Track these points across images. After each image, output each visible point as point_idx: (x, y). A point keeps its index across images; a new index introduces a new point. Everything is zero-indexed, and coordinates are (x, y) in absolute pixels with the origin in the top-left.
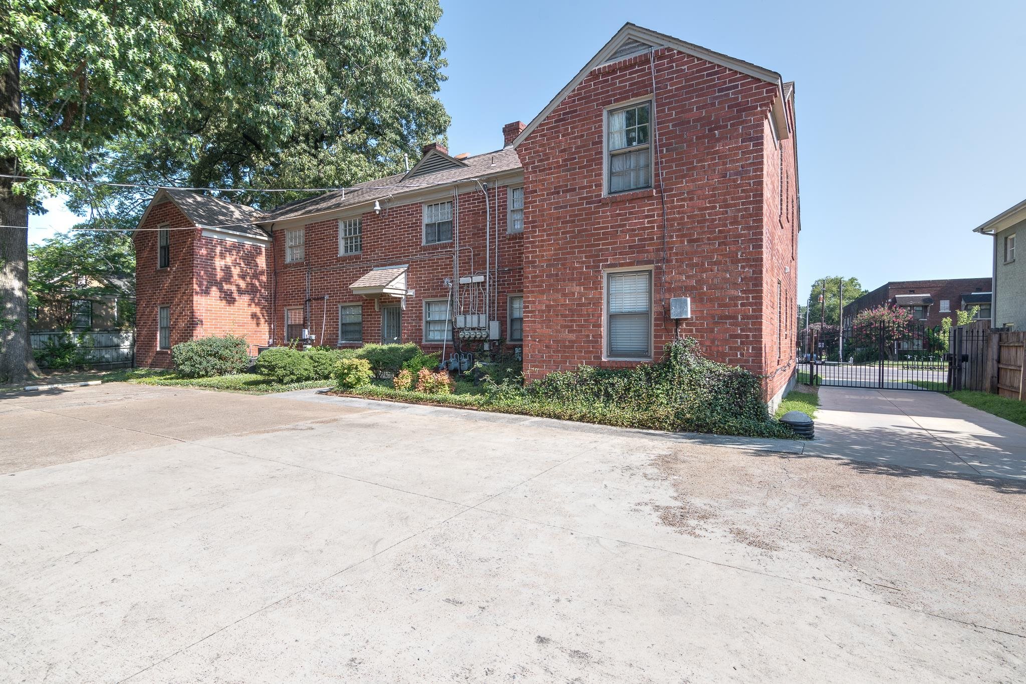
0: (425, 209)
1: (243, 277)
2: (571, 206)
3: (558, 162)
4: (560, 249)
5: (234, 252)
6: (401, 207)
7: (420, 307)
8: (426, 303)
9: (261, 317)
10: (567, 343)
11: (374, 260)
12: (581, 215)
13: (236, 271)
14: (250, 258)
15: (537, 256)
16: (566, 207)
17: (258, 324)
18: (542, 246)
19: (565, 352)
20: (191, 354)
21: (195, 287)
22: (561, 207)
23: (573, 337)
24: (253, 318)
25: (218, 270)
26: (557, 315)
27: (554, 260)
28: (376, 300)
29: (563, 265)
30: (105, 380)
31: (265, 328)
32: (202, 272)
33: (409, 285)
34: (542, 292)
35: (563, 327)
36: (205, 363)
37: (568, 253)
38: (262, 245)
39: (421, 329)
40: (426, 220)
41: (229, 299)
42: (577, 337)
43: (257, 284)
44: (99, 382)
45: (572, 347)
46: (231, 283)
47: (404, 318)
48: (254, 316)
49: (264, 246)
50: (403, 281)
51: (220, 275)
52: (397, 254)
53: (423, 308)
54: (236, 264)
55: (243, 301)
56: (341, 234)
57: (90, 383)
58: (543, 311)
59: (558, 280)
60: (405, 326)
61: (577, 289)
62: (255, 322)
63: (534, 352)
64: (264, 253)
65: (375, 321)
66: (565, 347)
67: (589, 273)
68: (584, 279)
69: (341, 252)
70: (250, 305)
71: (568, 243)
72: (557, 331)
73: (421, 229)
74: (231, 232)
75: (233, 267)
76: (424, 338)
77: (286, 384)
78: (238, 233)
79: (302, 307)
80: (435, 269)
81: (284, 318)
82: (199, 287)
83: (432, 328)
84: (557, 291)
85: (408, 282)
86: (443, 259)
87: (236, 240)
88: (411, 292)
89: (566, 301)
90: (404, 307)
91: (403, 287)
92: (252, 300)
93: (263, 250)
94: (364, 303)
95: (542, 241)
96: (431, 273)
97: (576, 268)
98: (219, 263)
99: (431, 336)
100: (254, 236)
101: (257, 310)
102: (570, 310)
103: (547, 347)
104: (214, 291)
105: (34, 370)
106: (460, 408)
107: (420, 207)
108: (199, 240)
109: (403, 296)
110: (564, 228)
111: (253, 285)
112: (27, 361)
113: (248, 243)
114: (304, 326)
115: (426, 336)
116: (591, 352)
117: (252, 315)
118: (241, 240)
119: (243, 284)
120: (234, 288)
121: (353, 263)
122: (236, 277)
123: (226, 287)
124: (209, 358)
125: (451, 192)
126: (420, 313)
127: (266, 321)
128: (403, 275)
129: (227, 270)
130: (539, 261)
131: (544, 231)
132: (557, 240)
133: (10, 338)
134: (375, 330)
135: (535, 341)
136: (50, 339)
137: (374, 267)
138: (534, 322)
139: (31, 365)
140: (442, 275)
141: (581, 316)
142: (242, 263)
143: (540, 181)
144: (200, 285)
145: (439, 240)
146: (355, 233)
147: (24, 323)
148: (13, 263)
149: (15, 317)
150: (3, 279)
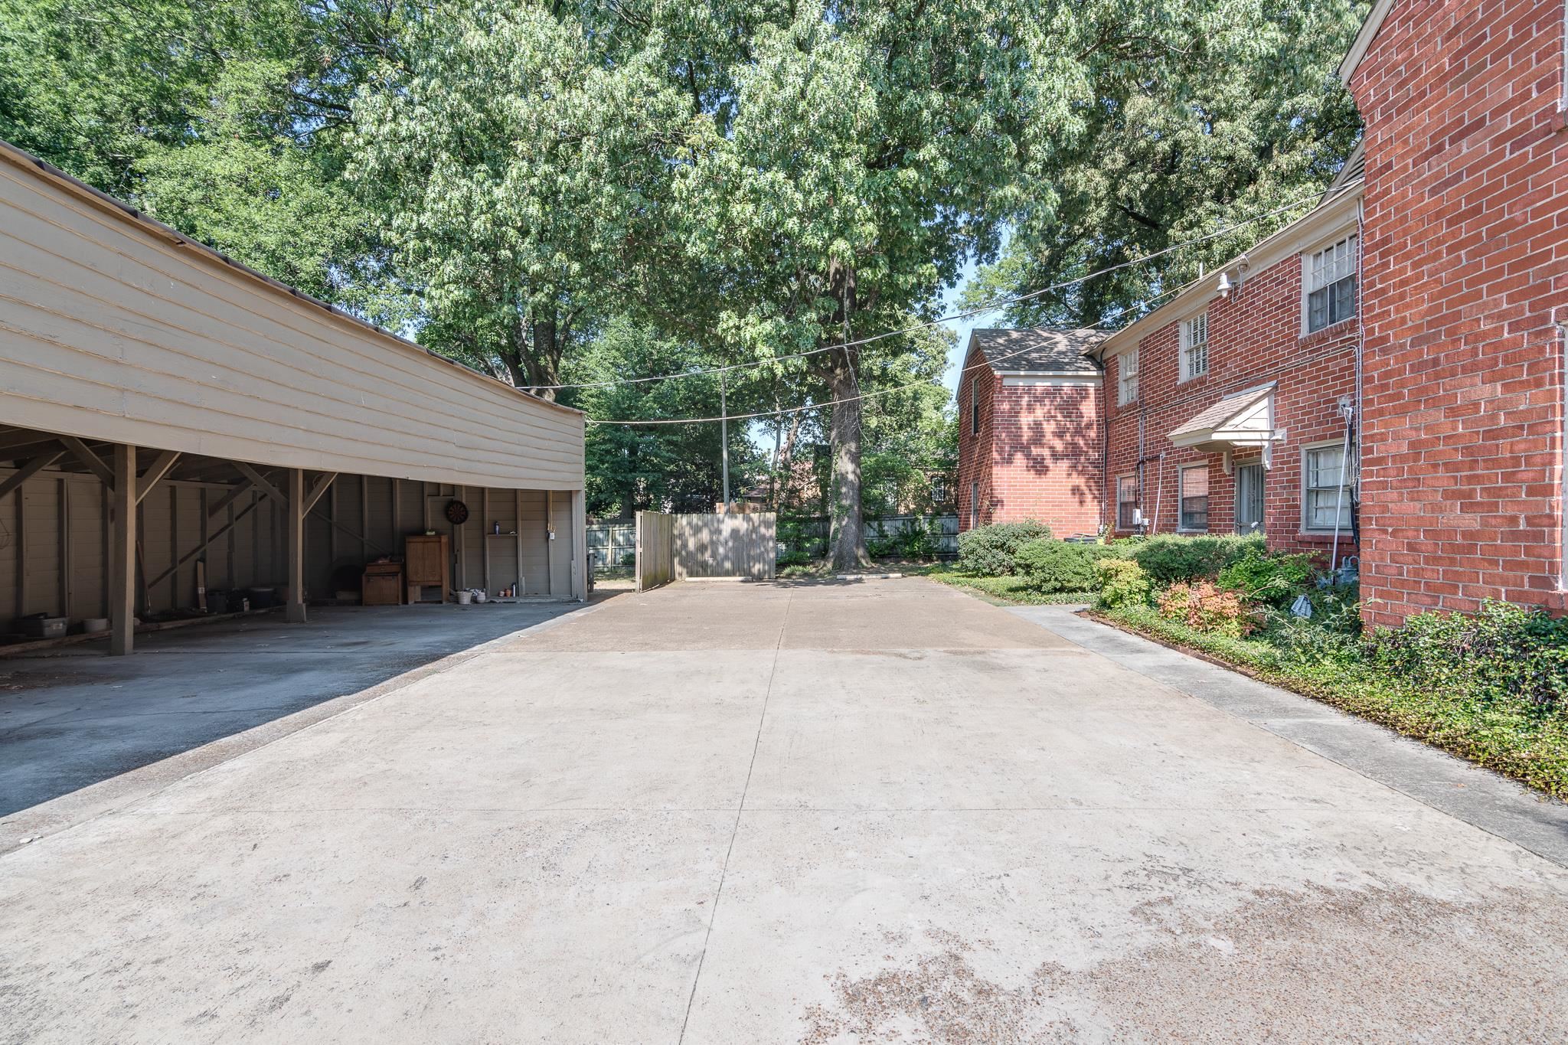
0: (1308, 264)
1: (1060, 434)
2: (1471, 171)
3: (1441, 68)
4: (1442, 294)
5: (1047, 402)
6: (1265, 272)
7: (1296, 461)
8: (1308, 452)
9: (1087, 492)
10: (1459, 540)
11: (1225, 381)
12: (1499, 185)
13: (1049, 428)
14: (1070, 407)
15: (1390, 325)
16: (1459, 177)
17: (1081, 502)
18: (1402, 296)
19: (1452, 562)
20: (973, 545)
21: (995, 455)
22: (1447, 184)
23: (1472, 521)
24: (1074, 494)
25: (1025, 428)
26: (1435, 466)
27: (1430, 324)
28: (1225, 453)
29: (1450, 333)
30: (905, 572)
31: (1092, 508)
32: (1004, 435)
33: (1277, 421)
34: (1401, 411)
35: (1448, 495)
36: (989, 558)
37: (1464, 300)
38: (1089, 384)
39: (1297, 507)
40: (1308, 286)
41: (1039, 467)
42: (1485, 522)
43: (1081, 442)
44: (900, 575)
45: (1472, 548)
46: (1042, 445)
47: (1270, 484)
48: (1076, 490)
49: (1093, 384)
50: (1265, 413)
51: (1026, 435)
52: (1258, 364)
53: (1303, 464)
54: (1050, 417)
55: (1059, 470)
56: (1184, 344)
57: (891, 575)
58: (1403, 458)
59: (1437, 376)
60: (1270, 501)
61: (1484, 391)
62: (1077, 499)
63: (1382, 559)
64: (1092, 396)
65: (1225, 492)
66: (1455, 548)
67: (1517, 343)
68: (1505, 362)
69: (1184, 375)
70: (1069, 475)
71: (1465, 271)
72: (1436, 508)
73: (1299, 306)
74: (1040, 373)
75: (1045, 423)
76: (1303, 522)
77: (1044, 593)
78: (1051, 373)
79: (1133, 473)
80: (1322, 383)
81: (1115, 493)
82: (1000, 454)
83: (1321, 503)
84: (1434, 403)
85: (1276, 414)
86: (1336, 358)
87: (1049, 384)
88: (1281, 434)
89: (1455, 428)
90: (1267, 464)
91: (1264, 424)
92: (1074, 467)
93: (1092, 391)
94: (1210, 462)
95: (1404, 283)
96: (1315, 391)
97: (1484, 335)
98: (1025, 420)
99: (1319, 520)
100: (1075, 373)
101: (1080, 481)
102: (1468, 450)
103: (1411, 547)
104: (1019, 457)
105: (864, 557)
106: (1229, 669)
107: (1296, 262)
108: (1000, 392)
109: (1266, 444)
110: (1453, 235)
111: (1074, 445)
112: (858, 548)
113: (1067, 385)
114: (1136, 504)
115: (1307, 518)
116: (1522, 565)
117: (1073, 490)
118: (1057, 382)
119: (1059, 445)
120: (1046, 452)
121: (1197, 391)
122: (1049, 436)
123: (1035, 451)
124: (995, 551)
125: (1352, 214)
126: (1295, 474)
127: (1095, 498)
128: (1265, 402)
129: (1037, 427)
130: (1396, 335)
131: (1407, 256)
132: (1437, 271)
133: (844, 523)
134: (1225, 509)
135: (1385, 532)
136: (904, 524)
137: (1226, 393)
138: (1384, 485)
139: (861, 552)
140: (1334, 393)
141: (1496, 463)
142: (1059, 415)
143: (1399, 136)
144: (1001, 452)
145: (1332, 322)
146: (1202, 339)
147: (856, 508)
148: (847, 445)
149: (848, 502)
150: (840, 463)
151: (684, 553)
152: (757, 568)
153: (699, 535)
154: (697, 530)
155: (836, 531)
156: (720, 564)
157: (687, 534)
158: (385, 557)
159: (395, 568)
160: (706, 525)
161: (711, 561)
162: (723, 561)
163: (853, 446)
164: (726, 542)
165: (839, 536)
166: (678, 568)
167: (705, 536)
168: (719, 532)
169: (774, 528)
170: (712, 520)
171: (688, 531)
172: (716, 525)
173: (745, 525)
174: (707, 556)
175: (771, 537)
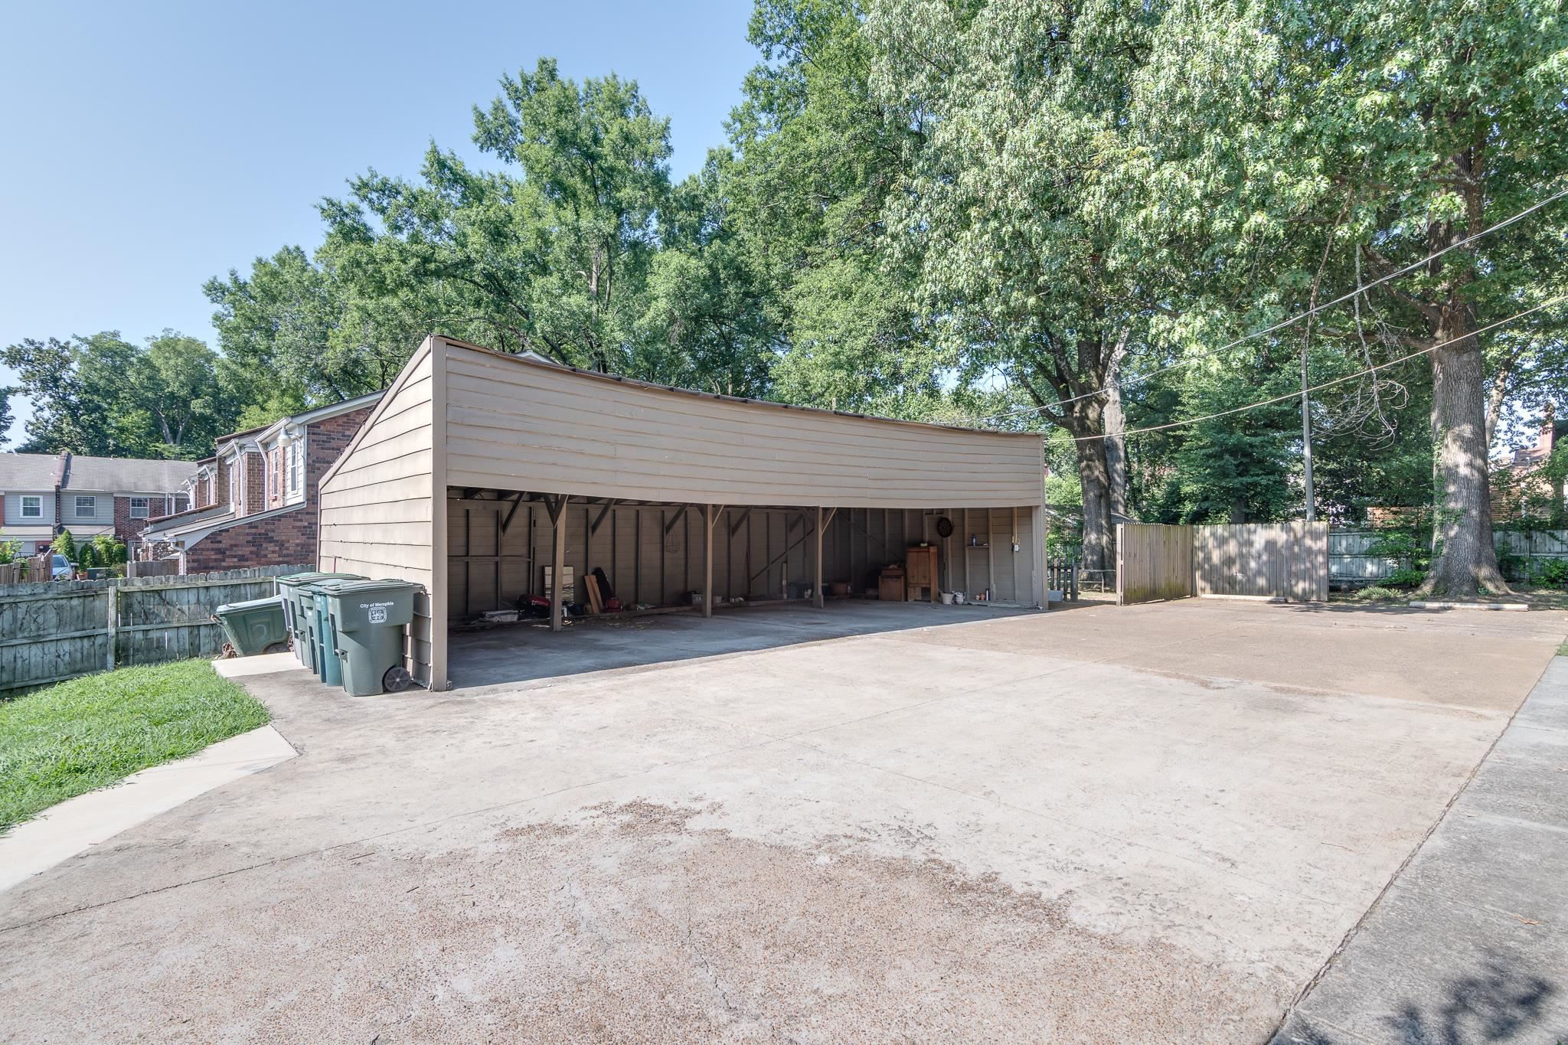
105: (1490, 580)
112: (1478, 566)
133: (1452, 533)
139: (1485, 573)
147: (1474, 513)
148: (1457, 430)
149: (1460, 505)
150: (1444, 454)
151: (1206, 566)
152: (1300, 587)
153: (1225, 548)
154: (1222, 542)
155: (1440, 544)
156: (1251, 581)
157: (1210, 545)
158: (895, 563)
159: (900, 572)
160: (1233, 535)
161: (1240, 576)
162: (1255, 576)
163: (1467, 430)
164: (1260, 556)
165: (1445, 551)
166: (1200, 583)
167: (1232, 548)
168: (1250, 544)
169: (1325, 539)
170: (1241, 532)
171: (1211, 543)
172: (1245, 535)
173: (1284, 536)
174: (1235, 570)
175: (1320, 551)
